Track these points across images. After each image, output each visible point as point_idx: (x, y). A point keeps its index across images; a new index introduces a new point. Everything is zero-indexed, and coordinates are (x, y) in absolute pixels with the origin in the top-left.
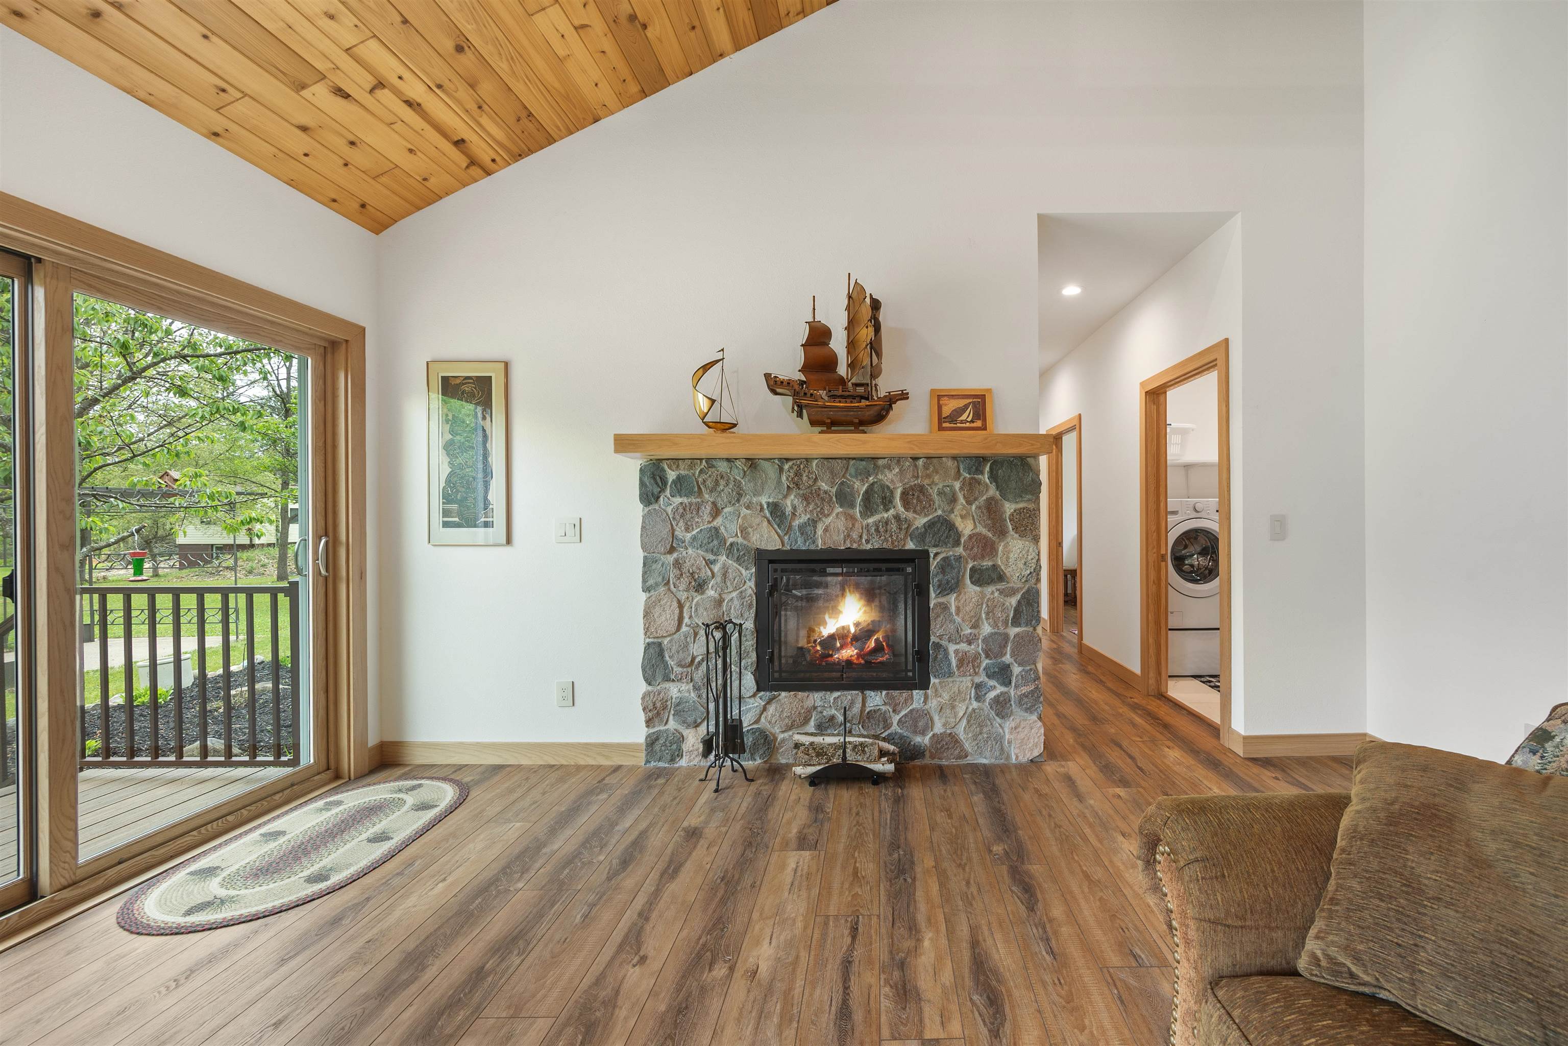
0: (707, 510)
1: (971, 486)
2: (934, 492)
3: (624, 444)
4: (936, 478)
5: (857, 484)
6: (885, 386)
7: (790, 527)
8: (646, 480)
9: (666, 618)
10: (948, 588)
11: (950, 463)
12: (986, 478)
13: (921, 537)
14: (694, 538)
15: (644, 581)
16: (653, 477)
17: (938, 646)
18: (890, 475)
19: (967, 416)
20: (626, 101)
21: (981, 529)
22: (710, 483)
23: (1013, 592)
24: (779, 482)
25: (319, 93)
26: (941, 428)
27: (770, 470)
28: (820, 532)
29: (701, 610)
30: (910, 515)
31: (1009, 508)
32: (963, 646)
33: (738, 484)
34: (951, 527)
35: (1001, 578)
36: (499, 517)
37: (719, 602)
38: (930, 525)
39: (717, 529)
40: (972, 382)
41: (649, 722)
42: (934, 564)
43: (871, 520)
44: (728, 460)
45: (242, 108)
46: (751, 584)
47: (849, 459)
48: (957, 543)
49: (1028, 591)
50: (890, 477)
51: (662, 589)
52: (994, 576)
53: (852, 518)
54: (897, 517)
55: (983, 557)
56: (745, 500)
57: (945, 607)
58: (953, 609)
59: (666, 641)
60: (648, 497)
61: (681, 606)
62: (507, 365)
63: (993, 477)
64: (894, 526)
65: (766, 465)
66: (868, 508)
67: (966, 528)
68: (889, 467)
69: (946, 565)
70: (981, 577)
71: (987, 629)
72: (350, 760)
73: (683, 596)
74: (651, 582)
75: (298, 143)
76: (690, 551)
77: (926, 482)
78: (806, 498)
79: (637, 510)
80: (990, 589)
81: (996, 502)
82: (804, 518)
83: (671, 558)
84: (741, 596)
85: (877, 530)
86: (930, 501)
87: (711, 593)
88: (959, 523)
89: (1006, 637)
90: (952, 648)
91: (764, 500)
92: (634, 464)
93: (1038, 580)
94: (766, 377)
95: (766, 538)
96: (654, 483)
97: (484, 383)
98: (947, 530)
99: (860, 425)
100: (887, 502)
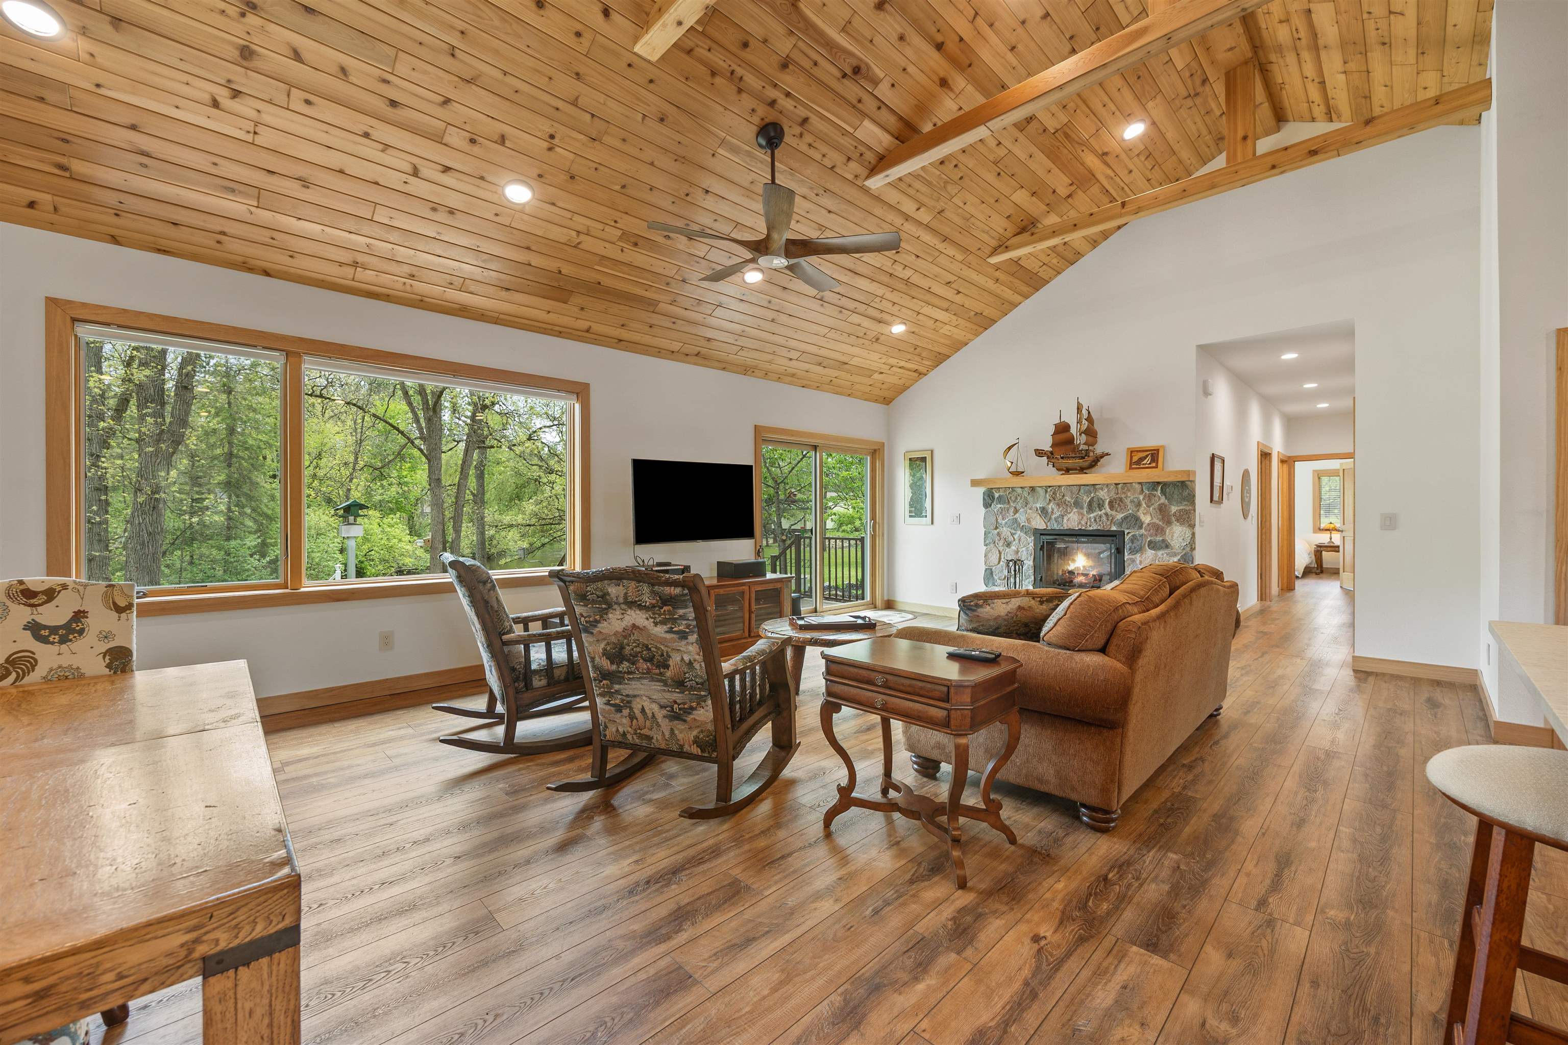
0: (1012, 510)
1: (1149, 498)
2: (1128, 501)
3: (975, 483)
4: (1129, 494)
5: (1085, 498)
6: (1099, 449)
7: (1050, 518)
8: (986, 498)
9: (994, 558)
10: (1133, 551)
11: (1137, 487)
12: (1158, 493)
13: (1120, 524)
14: (1006, 523)
15: (985, 541)
16: (989, 496)
18: (1102, 493)
19: (1147, 461)
20: (977, 335)
21: (1155, 520)
22: (1013, 498)
23: (1175, 555)
24: (1045, 497)
25: (876, 376)
26: (1131, 468)
27: (1041, 492)
28: (1065, 521)
29: (1009, 556)
30: (1114, 513)
31: (1174, 509)
33: (1026, 499)
34: (1137, 519)
35: (1167, 546)
36: (929, 514)
37: (1017, 552)
38: (1126, 518)
39: (1016, 519)
40: (1151, 443)
42: (1127, 538)
43: (1092, 515)
44: (1021, 488)
45: (855, 386)
46: (1032, 544)
47: (1080, 486)
48: (1141, 527)
49: (1185, 554)
50: (1102, 494)
51: (992, 545)
52: (1163, 545)
53: (1082, 514)
54: (1106, 514)
55: (1156, 535)
56: (1029, 506)
57: (1134, 562)
58: (1138, 562)
59: (994, 569)
60: (987, 505)
61: (1000, 553)
62: (932, 451)
63: (1163, 492)
64: (1104, 518)
65: (1039, 489)
66: (1090, 508)
67: (1146, 519)
68: (1102, 489)
69: (1134, 539)
70: (1155, 546)
72: (879, 602)
73: (1001, 549)
74: (988, 542)
76: (1004, 529)
77: (1123, 496)
78: (1058, 505)
79: (983, 510)
80: (1160, 553)
81: (1166, 506)
82: (1058, 514)
83: (996, 532)
84: (1027, 550)
85: (1095, 520)
86: (1126, 506)
87: (1013, 548)
88: (1143, 517)
91: (1038, 506)
92: (980, 491)
93: (1193, 549)
94: (1036, 450)
95: (1039, 523)
96: (989, 499)
97: (924, 459)
98: (1135, 521)
99: (1082, 470)
100: (1101, 506)
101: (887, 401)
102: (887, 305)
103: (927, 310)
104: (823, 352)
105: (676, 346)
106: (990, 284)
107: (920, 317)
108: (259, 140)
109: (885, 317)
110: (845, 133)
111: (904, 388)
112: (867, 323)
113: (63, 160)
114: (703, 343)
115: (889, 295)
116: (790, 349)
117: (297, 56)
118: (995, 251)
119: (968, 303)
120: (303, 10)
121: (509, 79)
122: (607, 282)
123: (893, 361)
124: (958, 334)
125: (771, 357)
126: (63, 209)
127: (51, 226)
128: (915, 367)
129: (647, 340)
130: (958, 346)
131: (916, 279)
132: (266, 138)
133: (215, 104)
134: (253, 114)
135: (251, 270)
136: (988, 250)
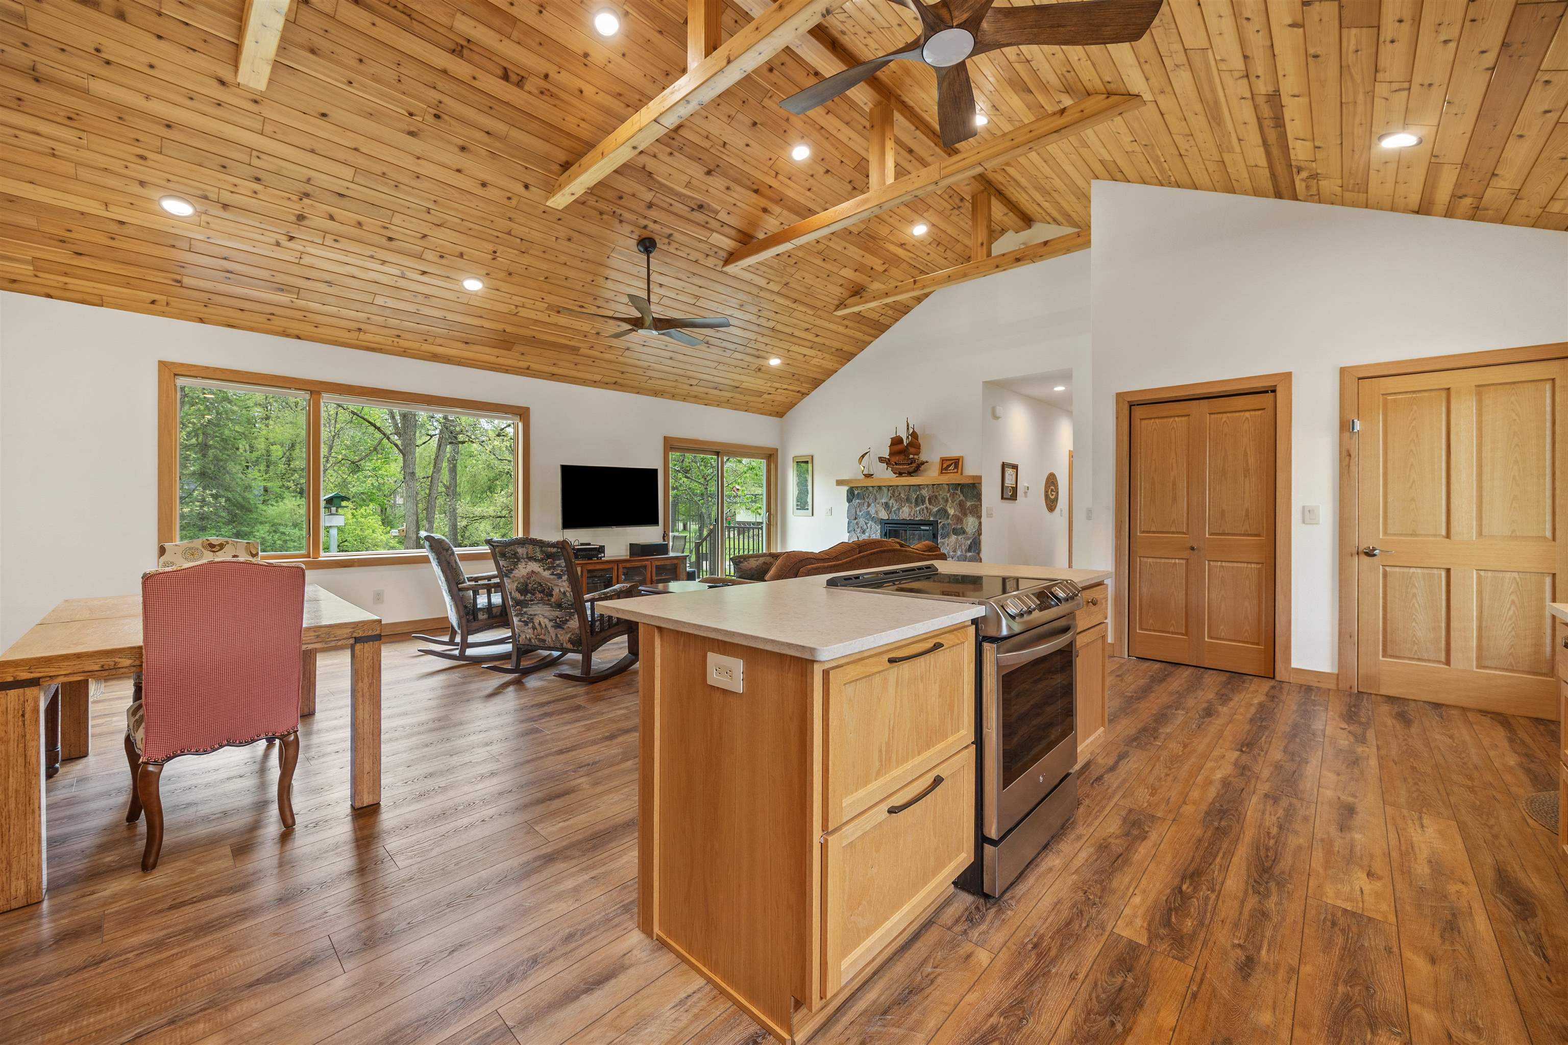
0: (866, 504)
1: (953, 495)
2: (940, 498)
4: (941, 493)
5: (913, 495)
6: (921, 457)
7: (891, 511)
8: (848, 494)
10: (943, 537)
11: (946, 487)
12: (959, 492)
13: (935, 516)
14: (862, 515)
15: (849, 528)
16: (851, 493)
19: (952, 467)
21: (957, 513)
22: (867, 495)
23: (969, 539)
24: (888, 494)
25: (765, 396)
26: (942, 473)
27: (885, 490)
28: (901, 513)
30: (931, 507)
31: (969, 504)
33: (875, 495)
34: (946, 511)
35: (964, 532)
36: (810, 507)
38: (939, 511)
39: (869, 512)
40: (954, 453)
42: (939, 526)
43: (918, 509)
44: (871, 487)
45: (751, 404)
46: (879, 528)
47: (910, 486)
48: (948, 518)
49: (975, 538)
50: (924, 492)
51: (853, 531)
52: (962, 532)
53: (912, 508)
54: (927, 508)
55: (957, 524)
56: (877, 501)
57: (943, 543)
60: (849, 500)
62: (812, 456)
63: (962, 492)
64: (925, 511)
65: (884, 488)
66: (917, 504)
67: (951, 512)
68: (924, 489)
69: (943, 527)
70: (956, 532)
71: (959, 553)
73: (859, 534)
75: (761, 406)
76: (861, 519)
77: (937, 494)
78: (896, 500)
79: (847, 504)
80: (960, 537)
81: (963, 502)
82: (896, 508)
83: (855, 522)
84: (876, 535)
85: (920, 513)
86: (939, 502)
87: (867, 533)
88: (949, 510)
89: (967, 557)
91: (883, 501)
92: (844, 489)
93: (980, 534)
94: (880, 458)
95: (884, 515)
96: (851, 495)
97: (807, 462)
98: (943, 512)
99: (910, 474)
100: (923, 502)
101: (780, 415)
102: (762, 347)
103: (795, 348)
104: (717, 379)
105: (597, 378)
106: (841, 329)
107: (790, 353)
108: (302, 262)
109: (761, 353)
110: (700, 241)
111: (792, 405)
112: (747, 358)
113: (179, 277)
114: (619, 375)
115: (760, 339)
116: (689, 378)
117: (331, 218)
118: (837, 307)
119: (827, 342)
120: (337, 196)
121: (464, 222)
122: (538, 335)
123: (778, 385)
124: (827, 364)
125: (674, 384)
126: (172, 304)
127: (163, 314)
128: (798, 389)
129: (574, 373)
130: (830, 373)
131: (779, 327)
132: (306, 260)
133: (278, 244)
134: (301, 248)
135: (288, 336)
136: (833, 308)
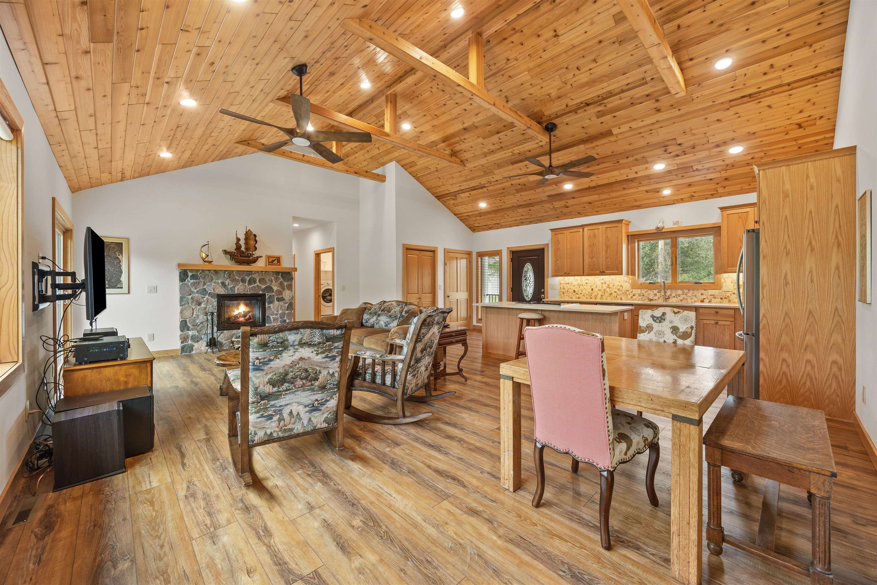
0: (202, 283)
1: (276, 279)
2: (267, 280)
3: (181, 266)
4: (268, 277)
5: (246, 277)
6: (255, 254)
7: (227, 288)
8: (182, 275)
9: (187, 314)
10: (271, 302)
11: (271, 273)
12: (280, 277)
13: (264, 290)
14: (198, 291)
15: (181, 303)
16: (184, 274)
17: (268, 316)
19: (276, 262)
21: (278, 288)
22: (203, 276)
23: (286, 303)
24: (224, 277)
26: (269, 265)
27: (222, 273)
28: (236, 289)
29: (200, 311)
30: (261, 285)
31: (286, 283)
32: (274, 316)
33: (212, 277)
34: (271, 288)
35: (284, 300)
36: (126, 285)
37: (206, 308)
38: (266, 287)
39: (205, 289)
40: (276, 254)
41: (182, 343)
42: (267, 297)
43: (250, 287)
44: (209, 270)
46: (216, 303)
47: (244, 272)
48: (273, 292)
49: (290, 303)
50: (255, 276)
51: (186, 305)
52: (282, 299)
53: (245, 286)
54: (258, 286)
55: (279, 295)
56: (213, 281)
57: (270, 307)
58: (272, 308)
59: (188, 320)
60: (182, 280)
61: (193, 310)
62: (128, 239)
63: (282, 276)
64: (256, 288)
65: (220, 272)
66: (250, 283)
67: (275, 288)
68: (255, 274)
69: (270, 297)
70: (279, 300)
71: (280, 312)
73: (194, 307)
74: (183, 303)
76: (196, 295)
77: (265, 277)
78: (232, 281)
79: (178, 283)
80: (281, 302)
81: (282, 282)
82: (231, 286)
83: (190, 297)
84: (213, 306)
85: (252, 289)
86: (266, 282)
87: (203, 305)
88: (273, 287)
89: (285, 313)
90: (271, 317)
91: (220, 281)
92: (178, 271)
93: (294, 300)
94: (224, 251)
95: (220, 291)
97: (120, 244)
98: (269, 289)
99: (249, 264)
100: (255, 282)
